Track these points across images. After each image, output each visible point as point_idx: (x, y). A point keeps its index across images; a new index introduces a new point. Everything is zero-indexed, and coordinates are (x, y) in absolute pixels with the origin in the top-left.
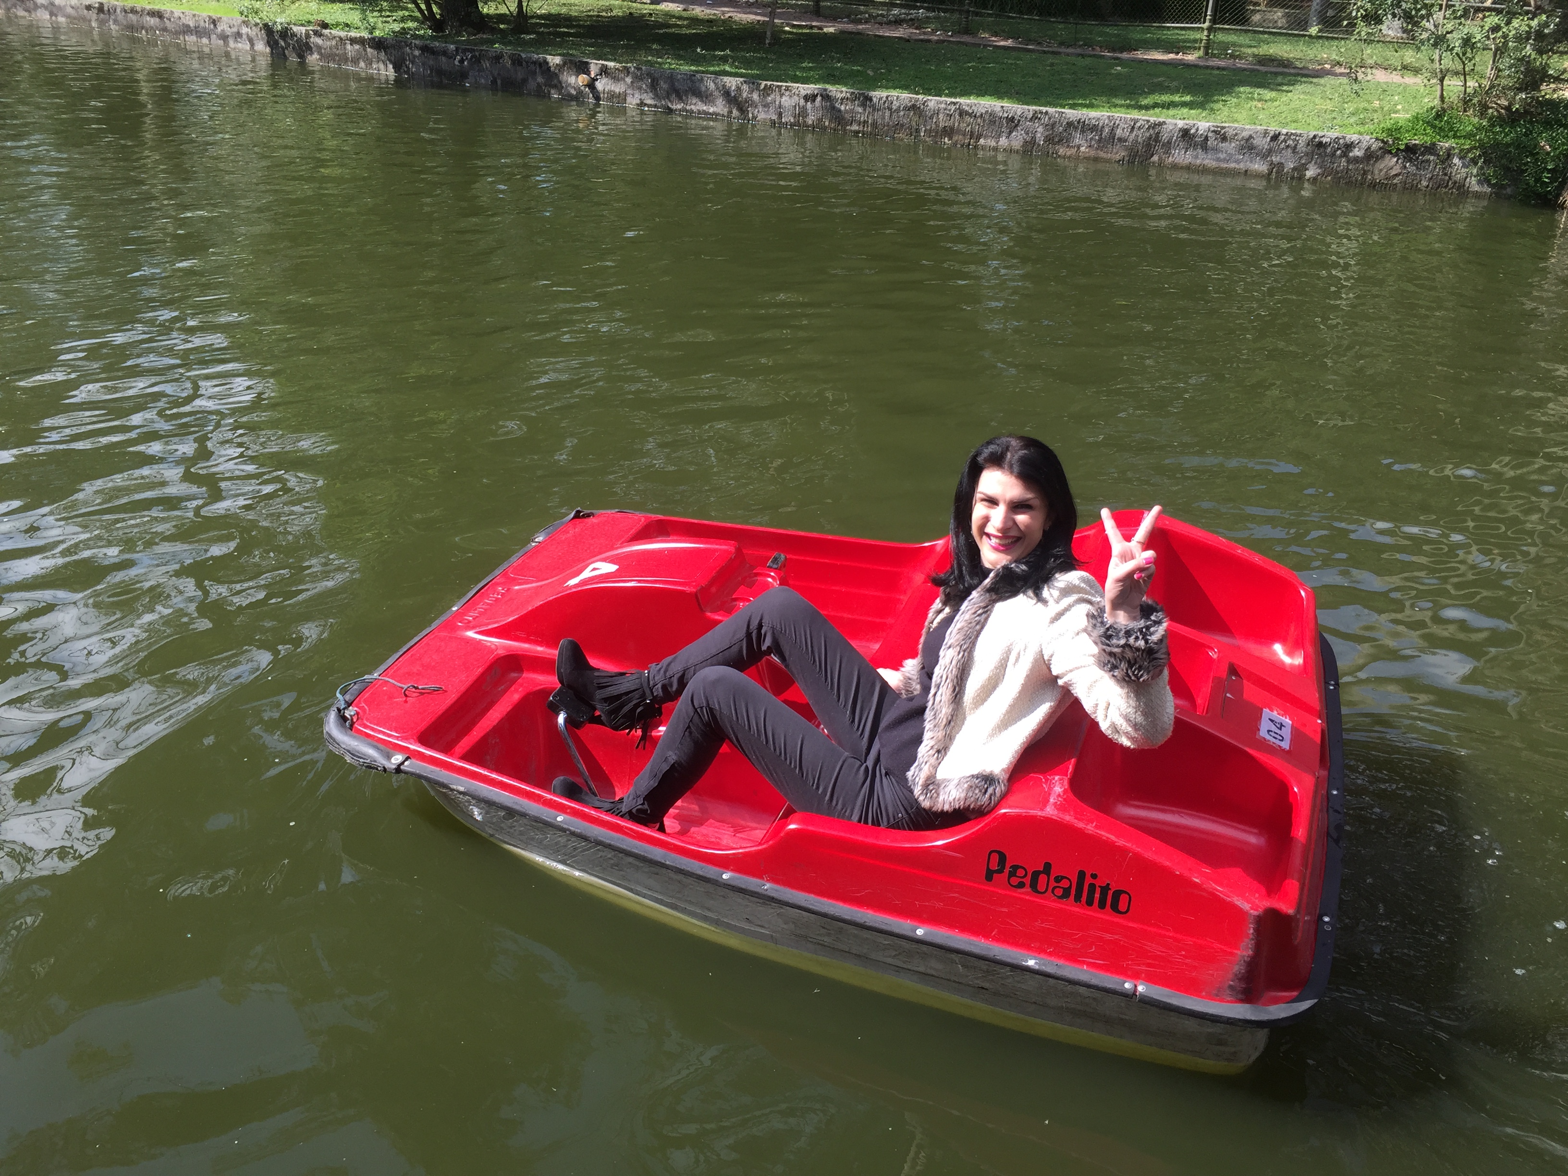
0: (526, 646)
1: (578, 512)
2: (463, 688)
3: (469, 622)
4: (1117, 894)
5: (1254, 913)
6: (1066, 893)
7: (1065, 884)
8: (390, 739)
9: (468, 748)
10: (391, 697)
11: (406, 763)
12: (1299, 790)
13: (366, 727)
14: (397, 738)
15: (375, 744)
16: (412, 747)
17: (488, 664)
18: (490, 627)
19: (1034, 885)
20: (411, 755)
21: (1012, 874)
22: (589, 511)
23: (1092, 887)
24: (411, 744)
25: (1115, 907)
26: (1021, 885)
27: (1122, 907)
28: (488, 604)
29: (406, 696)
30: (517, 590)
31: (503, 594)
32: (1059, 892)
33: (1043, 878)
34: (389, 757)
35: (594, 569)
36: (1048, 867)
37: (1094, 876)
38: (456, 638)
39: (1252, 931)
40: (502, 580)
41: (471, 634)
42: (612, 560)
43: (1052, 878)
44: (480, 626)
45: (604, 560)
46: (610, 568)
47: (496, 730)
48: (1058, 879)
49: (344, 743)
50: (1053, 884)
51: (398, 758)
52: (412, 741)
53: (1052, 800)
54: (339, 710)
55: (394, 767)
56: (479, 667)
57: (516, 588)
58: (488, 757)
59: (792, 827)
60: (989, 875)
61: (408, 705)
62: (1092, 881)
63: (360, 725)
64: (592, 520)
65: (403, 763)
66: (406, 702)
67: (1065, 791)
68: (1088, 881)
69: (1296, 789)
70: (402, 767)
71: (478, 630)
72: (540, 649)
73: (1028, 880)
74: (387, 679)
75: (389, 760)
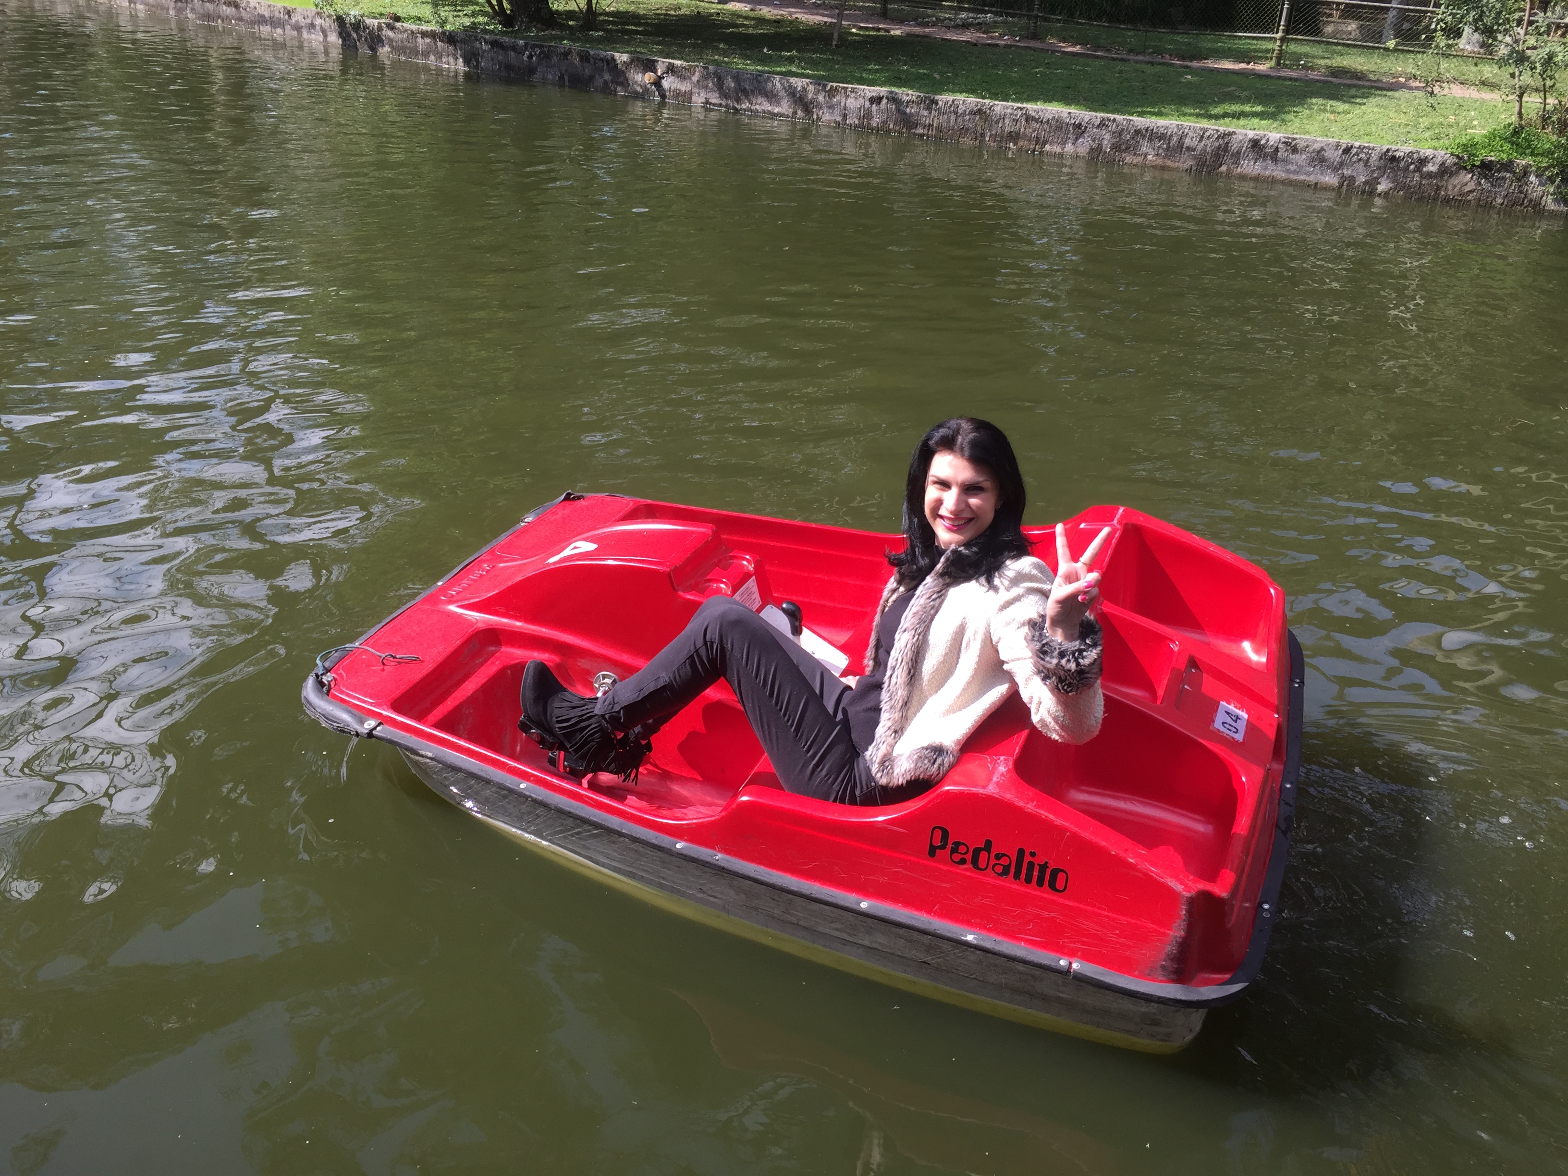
0: (505, 620)
1: (569, 494)
2: (440, 659)
3: (453, 596)
4: (1055, 873)
5: (1186, 894)
6: (1006, 871)
7: (1005, 861)
8: (364, 705)
9: (441, 717)
10: (368, 666)
11: (378, 728)
12: (1246, 778)
13: (342, 692)
14: (371, 704)
15: (350, 708)
16: (385, 713)
17: (465, 638)
18: (472, 601)
19: (975, 862)
20: (384, 721)
21: (954, 850)
22: (579, 494)
23: (1031, 865)
24: (384, 710)
25: (1052, 886)
26: (963, 861)
27: (1060, 885)
28: (472, 580)
29: (384, 664)
30: (502, 568)
31: (488, 571)
32: (1000, 869)
33: (983, 855)
34: (362, 722)
35: (575, 548)
36: (988, 845)
37: (1033, 854)
38: (438, 611)
39: (1184, 912)
40: (488, 557)
41: (453, 608)
42: (592, 540)
43: (993, 855)
44: (461, 601)
45: (585, 539)
46: (590, 547)
47: (471, 700)
48: (998, 857)
49: (319, 707)
50: (993, 861)
51: (371, 723)
52: (385, 707)
53: (995, 779)
54: (317, 676)
55: (366, 731)
56: (457, 640)
57: (501, 565)
58: (462, 727)
59: (745, 798)
60: (932, 851)
61: (385, 673)
62: (1031, 859)
63: (336, 690)
64: (582, 502)
65: (375, 728)
66: (383, 670)
67: (1008, 771)
68: (1027, 859)
69: (1244, 779)
70: (374, 732)
71: (460, 604)
72: (518, 624)
73: (969, 857)
74: (366, 648)
75: (362, 725)
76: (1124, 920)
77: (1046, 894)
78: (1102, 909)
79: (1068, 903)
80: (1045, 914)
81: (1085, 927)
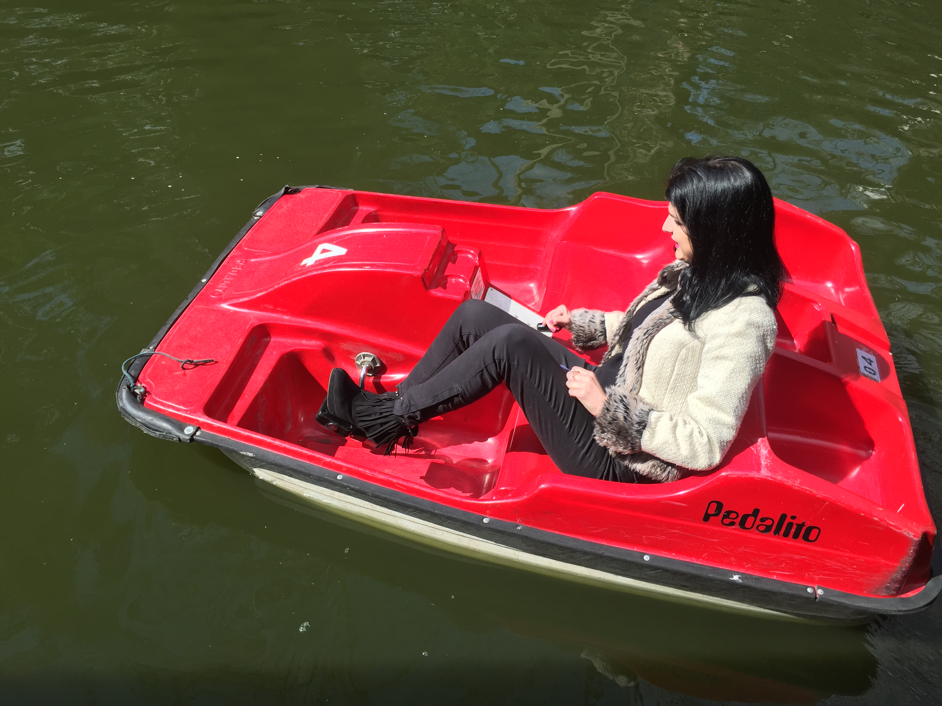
0: (275, 315)
1: (287, 189)
2: (231, 358)
3: (220, 294)
4: (809, 530)
5: (916, 539)
6: (768, 529)
7: (769, 523)
8: (180, 413)
10: (170, 372)
11: (198, 433)
13: (156, 402)
14: (186, 411)
15: (167, 417)
16: (201, 419)
17: (247, 333)
18: (241, 300)
19: (742, 524)
20: (201, 426)
21: (725, 517)
22: (295, 187)
23: (790, 525)
24: (200, 417)
25: (806, 538)
26: (732, 524)
27: (812, 537)
28: (233, 276)
29: (184, 369)
30: (254, 262)
31: (242, 267)
32: (763, 528)
33: (751, 519)
34: (182, 430)
35: (324, 251)
36: (756, 512)
37: (793, 518)
38: (213, 310)
39: (912, 551)
40: (239, 253)
41: (225, 306)
42: (339, 243)
43: (759, 518)
44: (231, 299)
45: (330, 241)
47: (264, 391)
48: (762, 520)
49: (139, 418)
50: (758, 522)
51: (189, 430)
52: (199, 414)
53: (763, 463)
54: (129, 387)
55: (188, 438)
56: (239, 338)
57: (253, 260)
60: (707, 518)
61: (187, 378)
62: (791, 521)
63: (151, 401)
64: (300, 196)
65: (195, 434)
66: (185, 375)
67: (769, 452)
68: (788, 520)
70: (194, 437)
71: (230, 302)
72: (286, 318)
73: (738, 521)
74: (164, 354)
75: (182, 432)
76: (862, 558)
77: (800, 544)
78: (846, 552)
79: (817, 549)
80: (797, 557)
81: (828, 564)
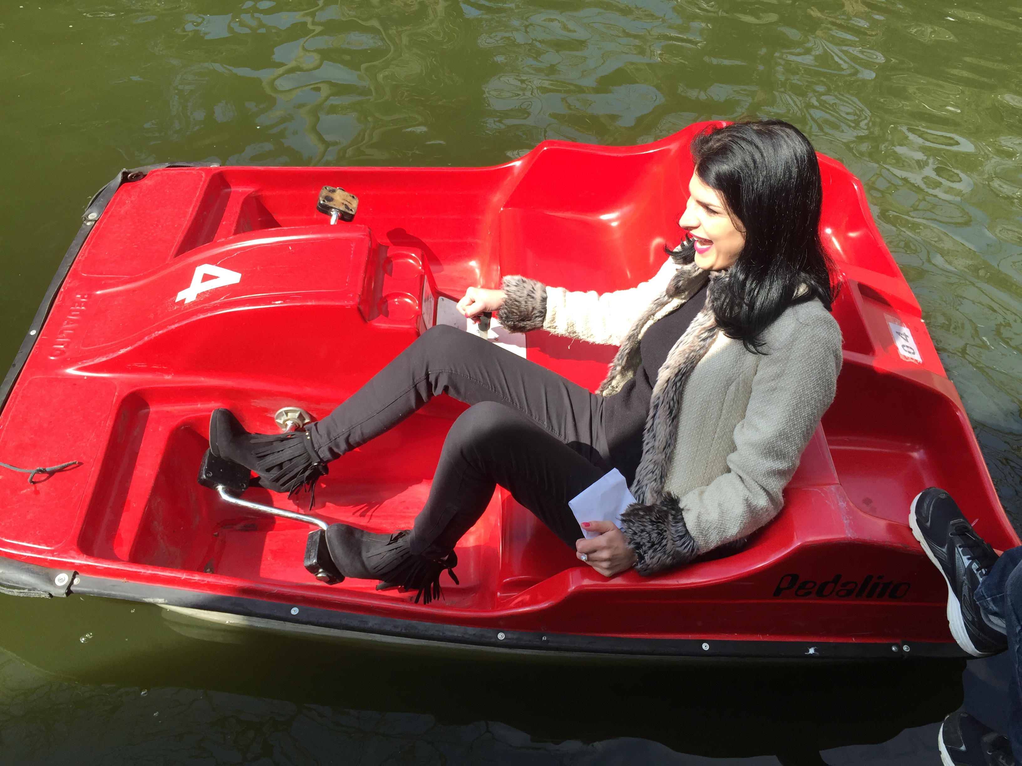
0: (149, 376)
1: (125, 174)
2: (100, 454)
3: (62, 352)
4: (898, 586)
7: (851, 586)
8: (40, 556)
11: (76, 581)
14: (52, 552)
15: (27, 566)
16: (77, 562)
17: (114, 412)
18: (96, 361)
19: (819, 592)
20: (76, 571)
21: (801, 588)
22: (136, 171)
23: (876, 585)
24: (74, 558)
25: (892, 595)
26: (807, 594)
27: (900, 593)
28: (74, 321)
29: (34, 483)
30: (100, 296)
31: (86, 304)
32: (843, 593)
33: (830, 586)
34: (51, 581)
35: (207, 278)
37: (880, 577)
38: (56, 379)
40: (76, 283)
41: (72, 371)
42: (225, 263)
43: (840, 583)
44: (80, 359)
46: (229, 276)
48: (845, 585)
50: (839, 588)
51: (62, 579)
52: (73, 553)
53: (845, 521)
55: (63, 591)
56: (106, 420)
57: (98, 292)
60: (778, 592)
61: (42, 497)
62: (878, 581)
64: (146, 183)
65: (72, 583)
66: (37, 492)
68: (874, 581)
70: (72, 588)
71: (80, 365)
72: (168, 377)
73: (814, 590)
75: (52, 584)
77: (885, 602)
78: (937, 602)
